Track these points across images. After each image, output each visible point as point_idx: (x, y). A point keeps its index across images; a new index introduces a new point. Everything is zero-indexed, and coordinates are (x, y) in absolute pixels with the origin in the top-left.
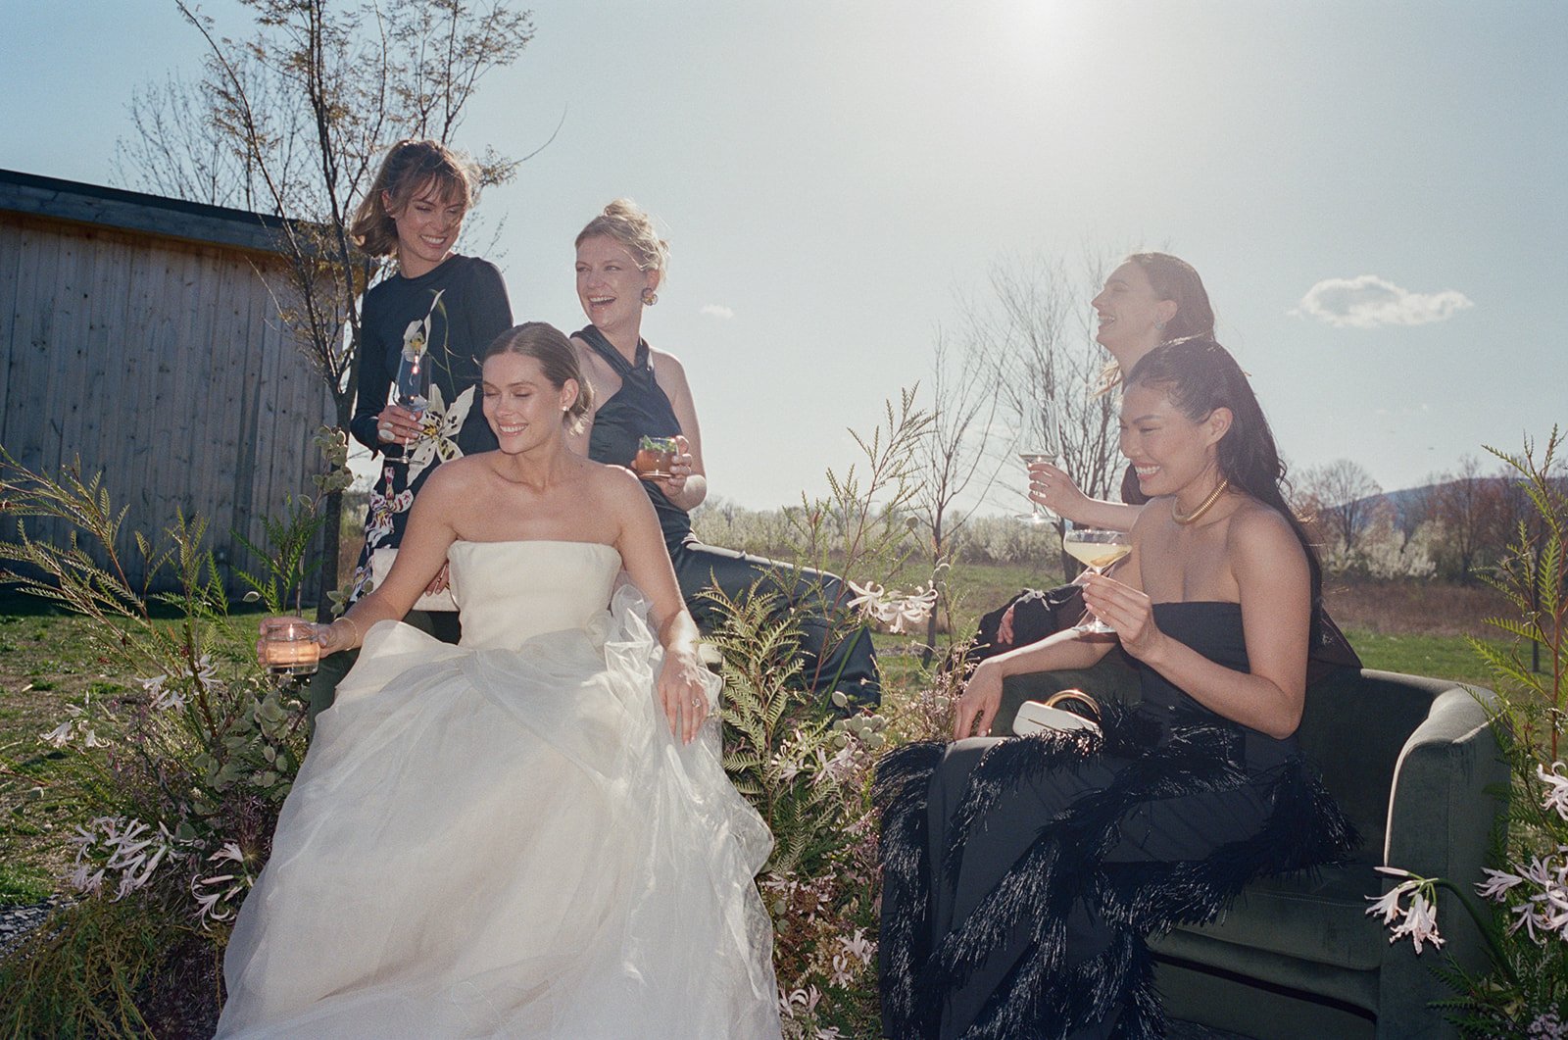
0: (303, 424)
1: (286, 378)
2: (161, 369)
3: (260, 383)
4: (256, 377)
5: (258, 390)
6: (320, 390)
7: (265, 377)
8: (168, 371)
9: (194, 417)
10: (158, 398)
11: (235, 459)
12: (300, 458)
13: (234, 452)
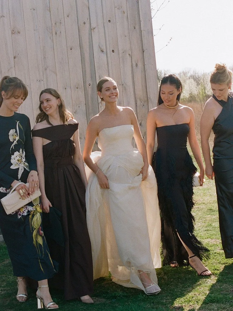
0: (129, 58)
1: (109, 21)
2: (13, 32)
3: (91, 29)
4: (87, 25)
5: (91, 35)
6: (137, 27)
7: (93, 25)
8: (19, 32)
9: (46, 70)
10: (14, 58)
11: (83, 99)
12: (132, 90)
13: (81, 94)
